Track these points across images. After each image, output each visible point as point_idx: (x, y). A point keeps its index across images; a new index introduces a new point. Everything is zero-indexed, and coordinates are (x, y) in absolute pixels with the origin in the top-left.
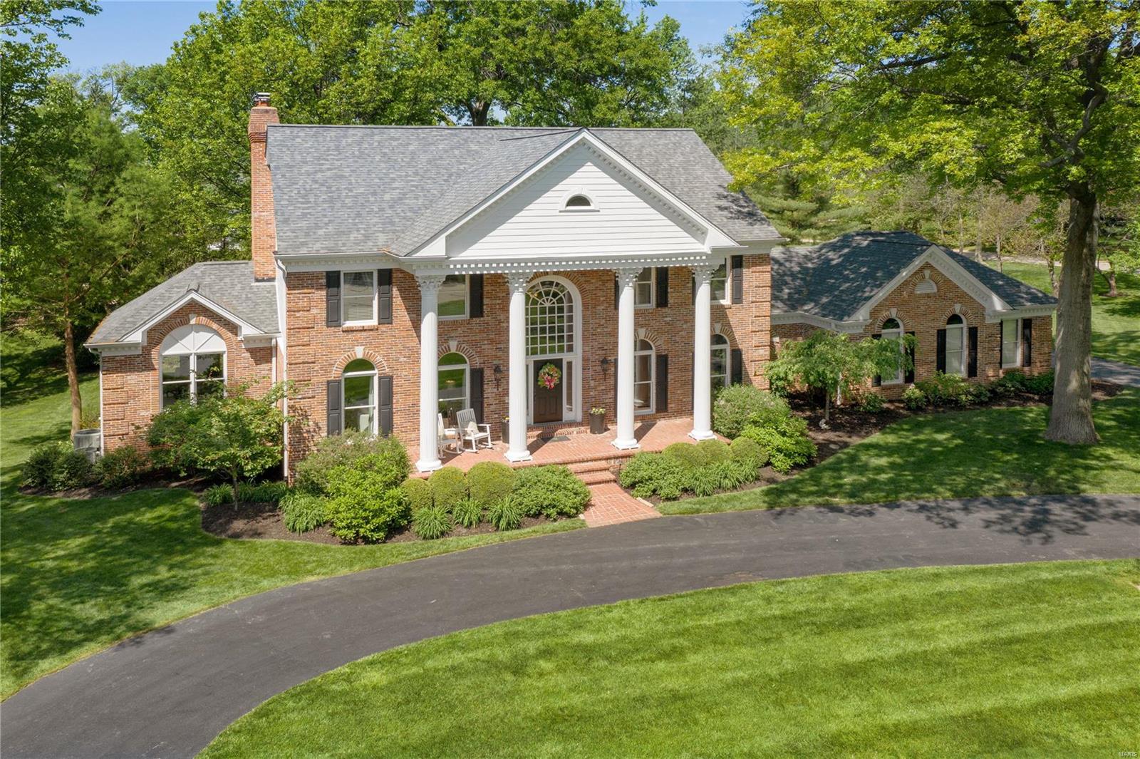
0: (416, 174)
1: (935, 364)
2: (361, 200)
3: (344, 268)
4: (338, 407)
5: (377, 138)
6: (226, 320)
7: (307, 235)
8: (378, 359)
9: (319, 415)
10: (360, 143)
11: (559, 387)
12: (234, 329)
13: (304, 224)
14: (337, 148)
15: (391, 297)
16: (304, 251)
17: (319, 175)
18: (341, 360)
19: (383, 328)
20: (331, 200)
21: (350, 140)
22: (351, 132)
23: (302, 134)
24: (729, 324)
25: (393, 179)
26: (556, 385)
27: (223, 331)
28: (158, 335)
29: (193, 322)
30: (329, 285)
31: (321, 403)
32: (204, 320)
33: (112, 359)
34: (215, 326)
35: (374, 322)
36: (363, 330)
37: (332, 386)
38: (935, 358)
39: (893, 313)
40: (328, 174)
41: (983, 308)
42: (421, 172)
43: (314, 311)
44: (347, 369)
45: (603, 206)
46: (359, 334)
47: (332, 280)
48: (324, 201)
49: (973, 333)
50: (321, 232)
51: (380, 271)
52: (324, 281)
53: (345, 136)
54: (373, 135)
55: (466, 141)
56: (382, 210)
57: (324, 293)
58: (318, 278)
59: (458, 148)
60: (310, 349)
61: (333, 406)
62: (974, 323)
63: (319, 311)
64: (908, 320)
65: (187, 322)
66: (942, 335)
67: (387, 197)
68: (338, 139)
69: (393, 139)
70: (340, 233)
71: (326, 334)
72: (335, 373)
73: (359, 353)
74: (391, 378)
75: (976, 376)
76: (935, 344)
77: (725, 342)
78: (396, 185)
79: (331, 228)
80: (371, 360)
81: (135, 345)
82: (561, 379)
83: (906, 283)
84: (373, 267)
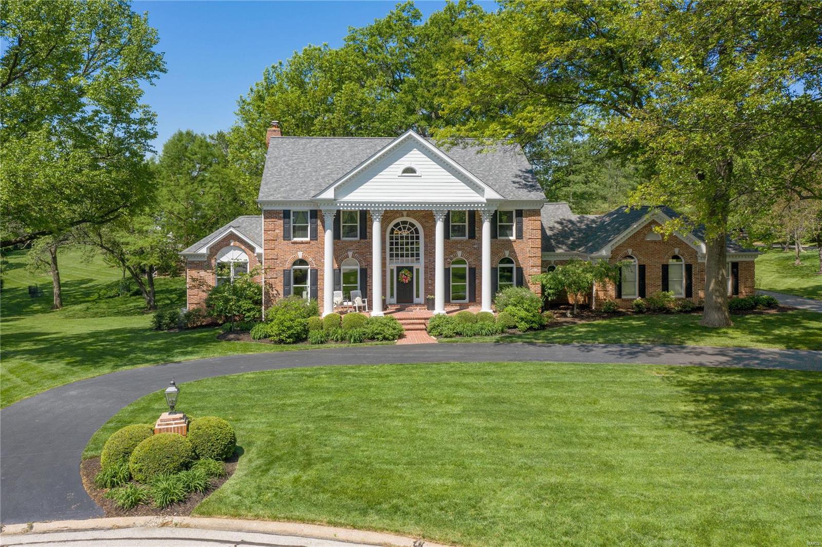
0: (342, 162)
1: (661, 287)
2: (308, 174)
3: (293, 209)
4: (289, 285)
5: (327, 143)
6: (249, 244)
7: (275, 190)
8: (310, 259)
9: (279, 287)
10: (316, 146)
11: (411, 282)
12: (252, 249)
13: (275, 185)
14: (304, 148)
15: (317, 226)
16: (271, 198)
17: (290, 162)
18: (290, 259)
19: (313, 242)
20: (292, 174)
21: (311, 145)
22: (314, 140)
23: (287, 141)
24: (514, 252)
25: (329, 164)
26: (409, 282)
27: (247, 250)
28: (216, 250)
29: (232, 244)
30: (284, 217)
31: (280, 282)
32: (237, 244)
33: (193, 262)
34: (243, 247)
35: (308, 239)
36: (302, 243)
37: (286, 273)
38: (661, 283)
39: (630, 251)
40: (295, 161)
41: (696, 252)
42: (345, 161)
43: (277, 231)
44: (294, 264)
45: (423, 173)
46: (300, 245)
47: (286, 214)
48: (289, 175)
49: (689, 268)
50: (282, 189)
51: (311, 211)
52: (282, 215)
53: (310, 143)
54: (325, 141)
55: (376, 145)
56: (317, 179)
57: (282, 221)
58: (279, 213)
59: (370, 149)
60: (275, 252)
61: (287, 284)
62: (689, 262)
63: (280, 232)
64: (640, 257)
65: (228, 245)
66: (665, 268)
67: (322, 173)
68: (306, 144)
69: (336, 144)
70: (291, 190)
71: (283, 244)
72: (288, 266)
73: (300, 255)
74: (317, 270)
75: (691, 297)
76: (661, 274)
77: (512, 263)
78: (329, 167)
79: (288, 188)
80: (306, 260)
81: (202, 255)
82: (412, 278)
83: (638, 233)
84: (307, 208)
